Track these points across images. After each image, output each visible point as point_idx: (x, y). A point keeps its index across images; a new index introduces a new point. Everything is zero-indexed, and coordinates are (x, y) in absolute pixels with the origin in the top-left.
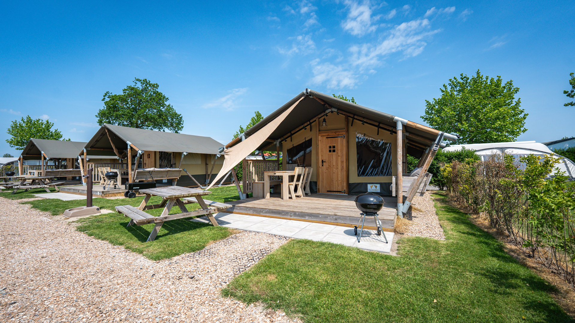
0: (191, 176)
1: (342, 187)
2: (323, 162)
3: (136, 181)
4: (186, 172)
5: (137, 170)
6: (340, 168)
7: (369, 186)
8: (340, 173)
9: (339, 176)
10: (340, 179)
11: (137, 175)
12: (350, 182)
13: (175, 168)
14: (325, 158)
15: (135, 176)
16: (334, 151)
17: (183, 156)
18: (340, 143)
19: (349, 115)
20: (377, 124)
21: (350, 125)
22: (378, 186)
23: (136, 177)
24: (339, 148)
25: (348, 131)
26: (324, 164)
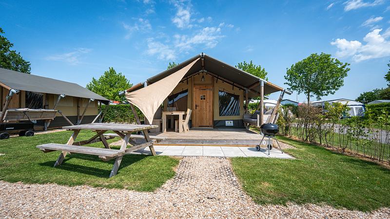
0: (65, 117)
1: (210, 124)
2: (196, 106)
3: (5, 121)
4: (61, 113)
5: (7, 110)
6: (208, 110)
7: (226, 122)
8: (208, 114)
9: (208, 116)
10: (208, 117)
11: (7, 115)
12: (214, 120)
13: (48, 109)
14: (198, 103)
15: (5, 116)
16: (204, 99)
17: (59, 98)
18: (209, 93)
19: (215, 75)
20: (232, 83)
21: (215, 82)
22: (232, 121)
23: (6, 118)
24: (208, 97)
25: (213, 86)
26: (197, 107)
